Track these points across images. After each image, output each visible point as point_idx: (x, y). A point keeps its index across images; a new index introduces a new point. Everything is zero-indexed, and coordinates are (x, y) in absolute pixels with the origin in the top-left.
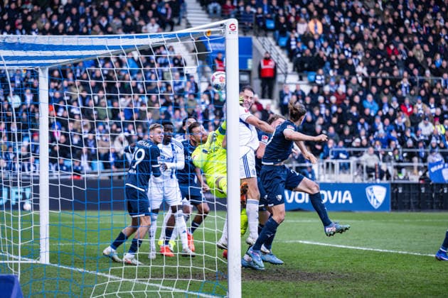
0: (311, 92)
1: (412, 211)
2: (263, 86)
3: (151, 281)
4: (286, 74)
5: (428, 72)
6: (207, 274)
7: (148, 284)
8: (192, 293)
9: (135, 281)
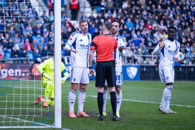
0: (98, 17)
1: (151, 80)
2: (72, 13)
3: (13, 117)
4: (85, 7)
5: (159, 7)
6: (43, 113)
7: (11, 118)
8: (35, 123)
9: (5, 116)
